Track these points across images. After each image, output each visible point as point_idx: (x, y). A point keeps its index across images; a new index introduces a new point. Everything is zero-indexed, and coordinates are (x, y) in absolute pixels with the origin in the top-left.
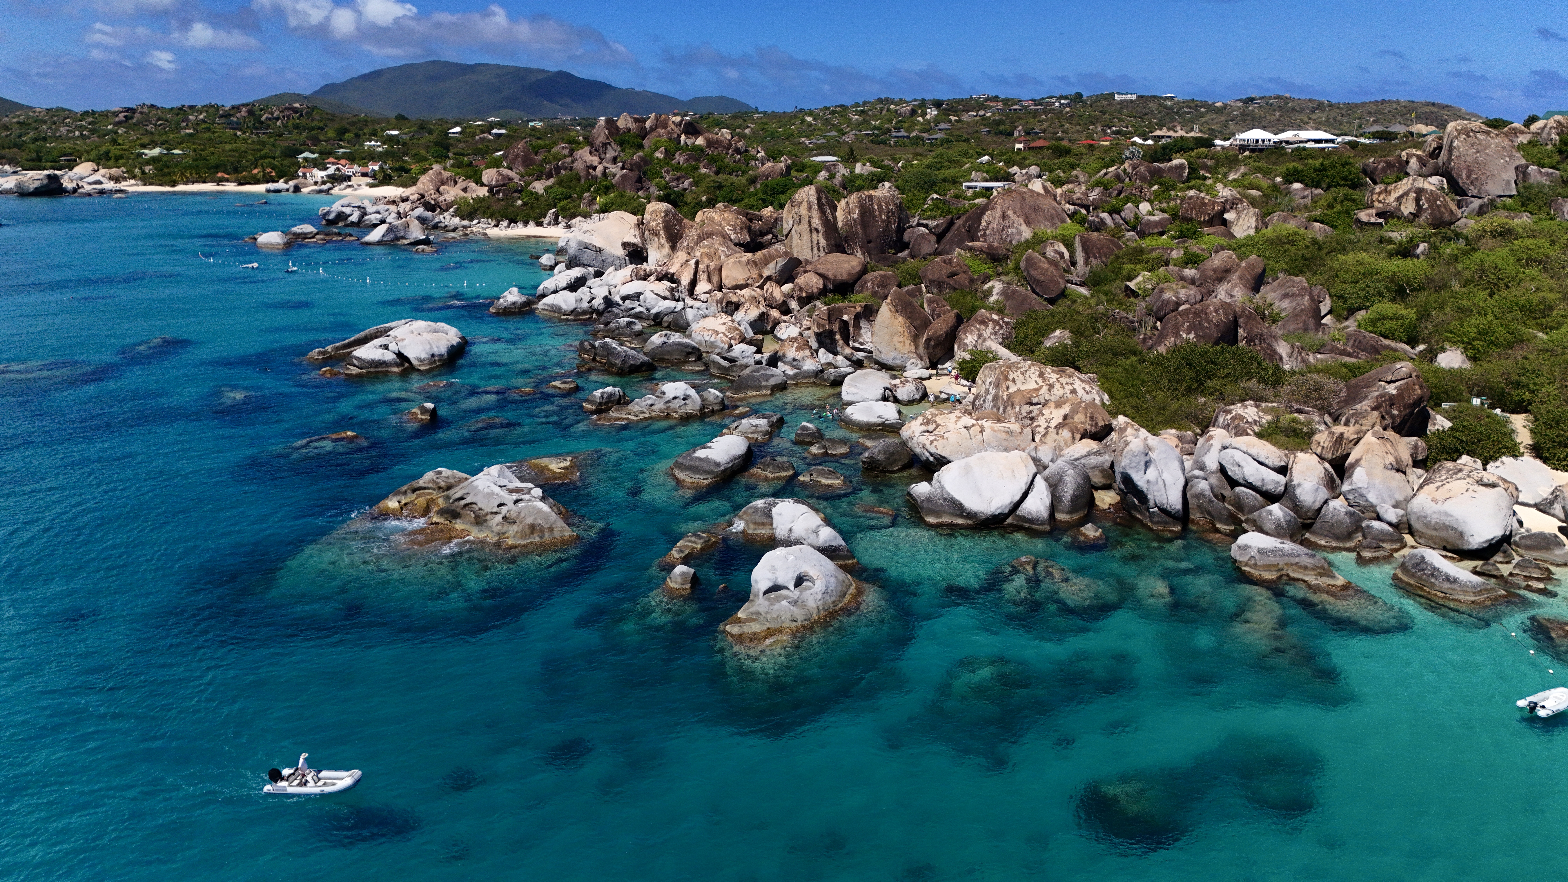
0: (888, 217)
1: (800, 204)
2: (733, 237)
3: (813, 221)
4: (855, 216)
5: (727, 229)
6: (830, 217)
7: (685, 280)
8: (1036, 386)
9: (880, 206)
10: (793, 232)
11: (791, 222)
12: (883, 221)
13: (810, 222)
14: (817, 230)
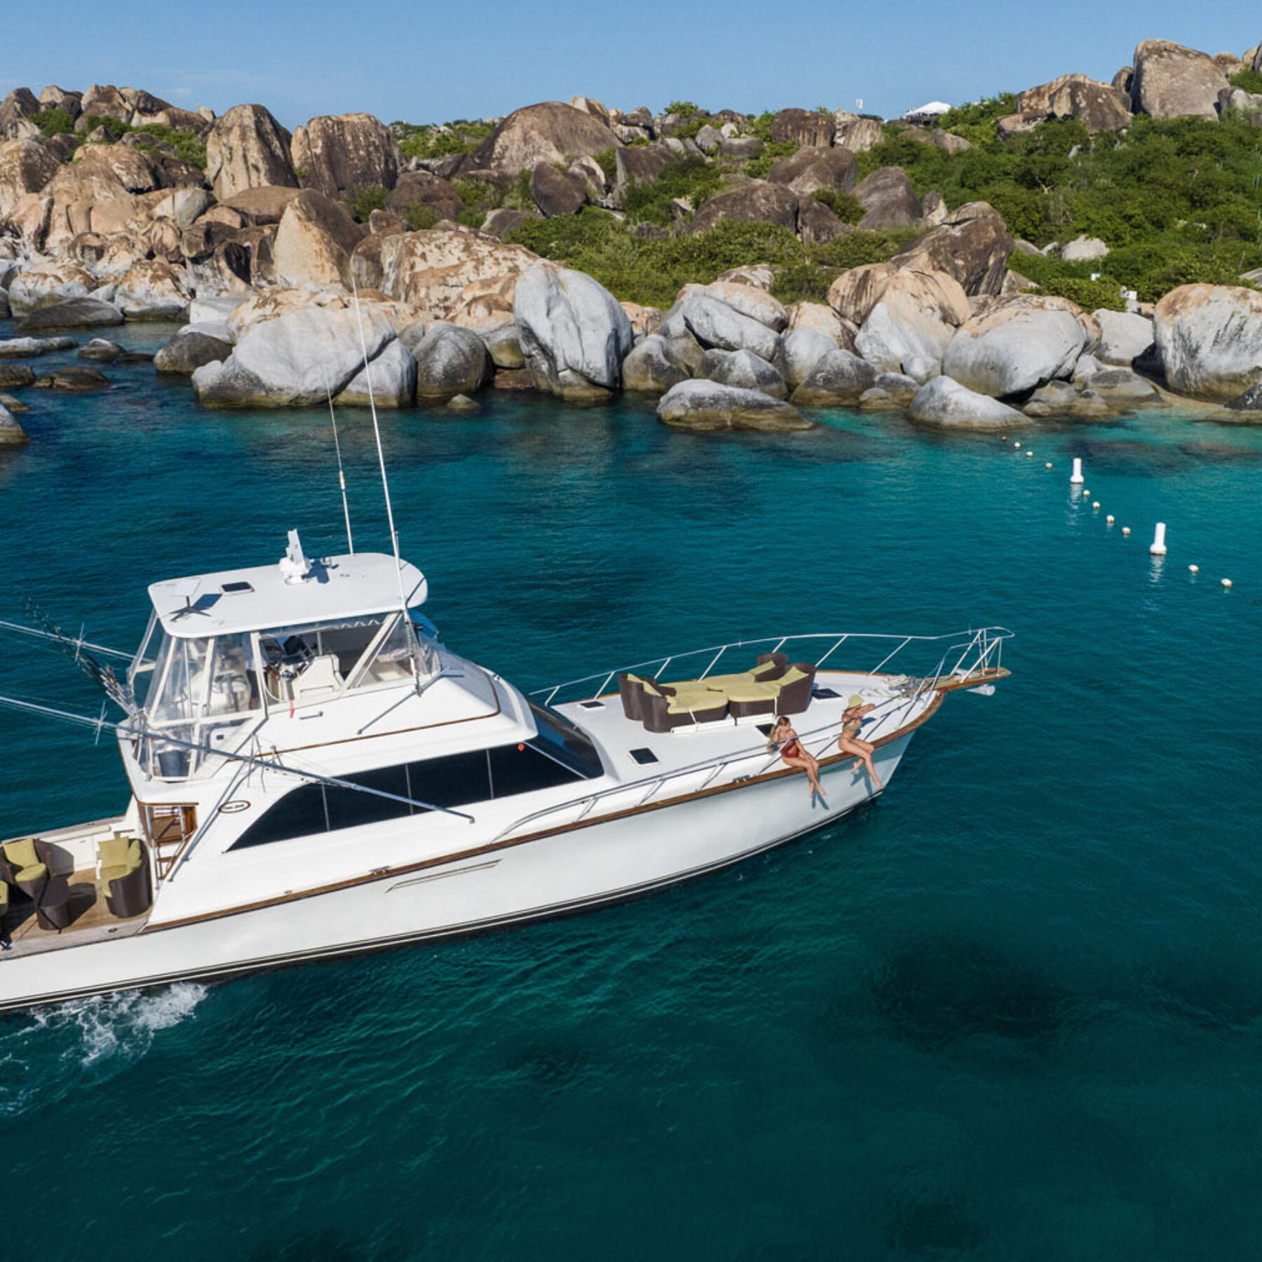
0: (369, 154)
1: (230, 130)
2: (125, 179)
3: (249, 155)
4: (318, 151)
5: (116, 168)
6: (279, 152)
7: (29, 228)
8: (457, 262)
9: (355, 138)
10: (223, 173)
11: (218, 160)
12: (361, 159)
13: (245, 157)
14: (257, 168)
